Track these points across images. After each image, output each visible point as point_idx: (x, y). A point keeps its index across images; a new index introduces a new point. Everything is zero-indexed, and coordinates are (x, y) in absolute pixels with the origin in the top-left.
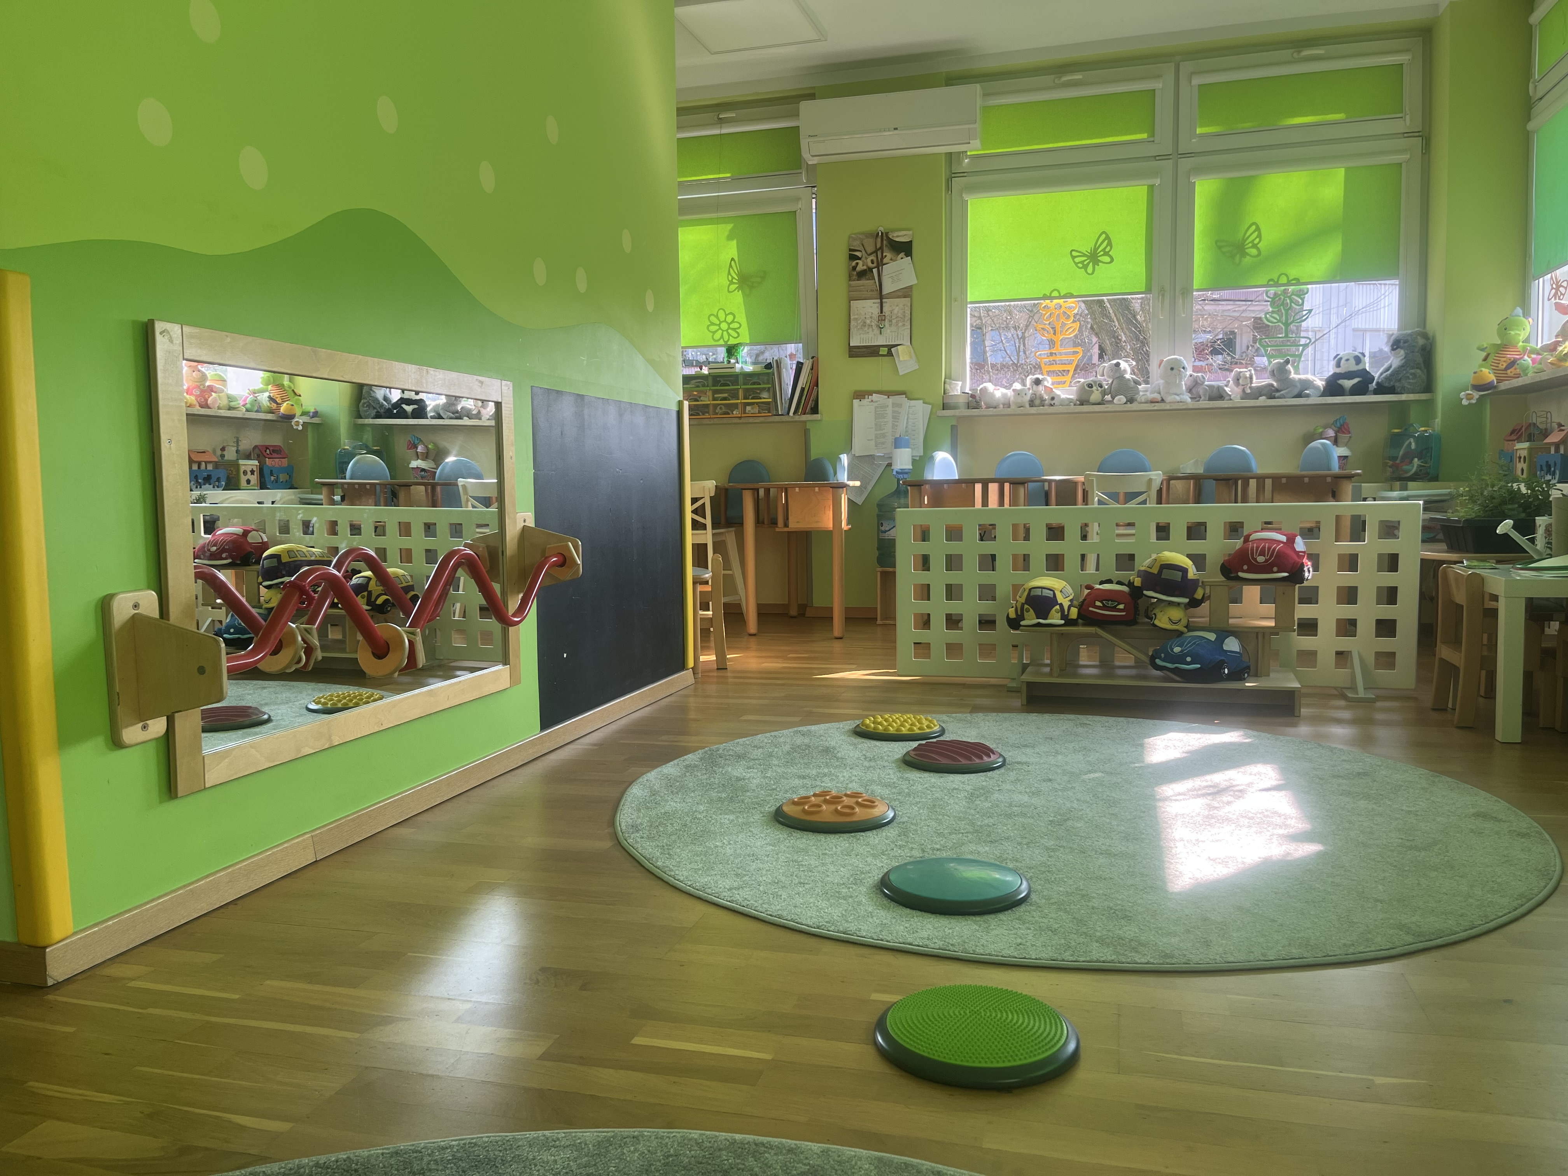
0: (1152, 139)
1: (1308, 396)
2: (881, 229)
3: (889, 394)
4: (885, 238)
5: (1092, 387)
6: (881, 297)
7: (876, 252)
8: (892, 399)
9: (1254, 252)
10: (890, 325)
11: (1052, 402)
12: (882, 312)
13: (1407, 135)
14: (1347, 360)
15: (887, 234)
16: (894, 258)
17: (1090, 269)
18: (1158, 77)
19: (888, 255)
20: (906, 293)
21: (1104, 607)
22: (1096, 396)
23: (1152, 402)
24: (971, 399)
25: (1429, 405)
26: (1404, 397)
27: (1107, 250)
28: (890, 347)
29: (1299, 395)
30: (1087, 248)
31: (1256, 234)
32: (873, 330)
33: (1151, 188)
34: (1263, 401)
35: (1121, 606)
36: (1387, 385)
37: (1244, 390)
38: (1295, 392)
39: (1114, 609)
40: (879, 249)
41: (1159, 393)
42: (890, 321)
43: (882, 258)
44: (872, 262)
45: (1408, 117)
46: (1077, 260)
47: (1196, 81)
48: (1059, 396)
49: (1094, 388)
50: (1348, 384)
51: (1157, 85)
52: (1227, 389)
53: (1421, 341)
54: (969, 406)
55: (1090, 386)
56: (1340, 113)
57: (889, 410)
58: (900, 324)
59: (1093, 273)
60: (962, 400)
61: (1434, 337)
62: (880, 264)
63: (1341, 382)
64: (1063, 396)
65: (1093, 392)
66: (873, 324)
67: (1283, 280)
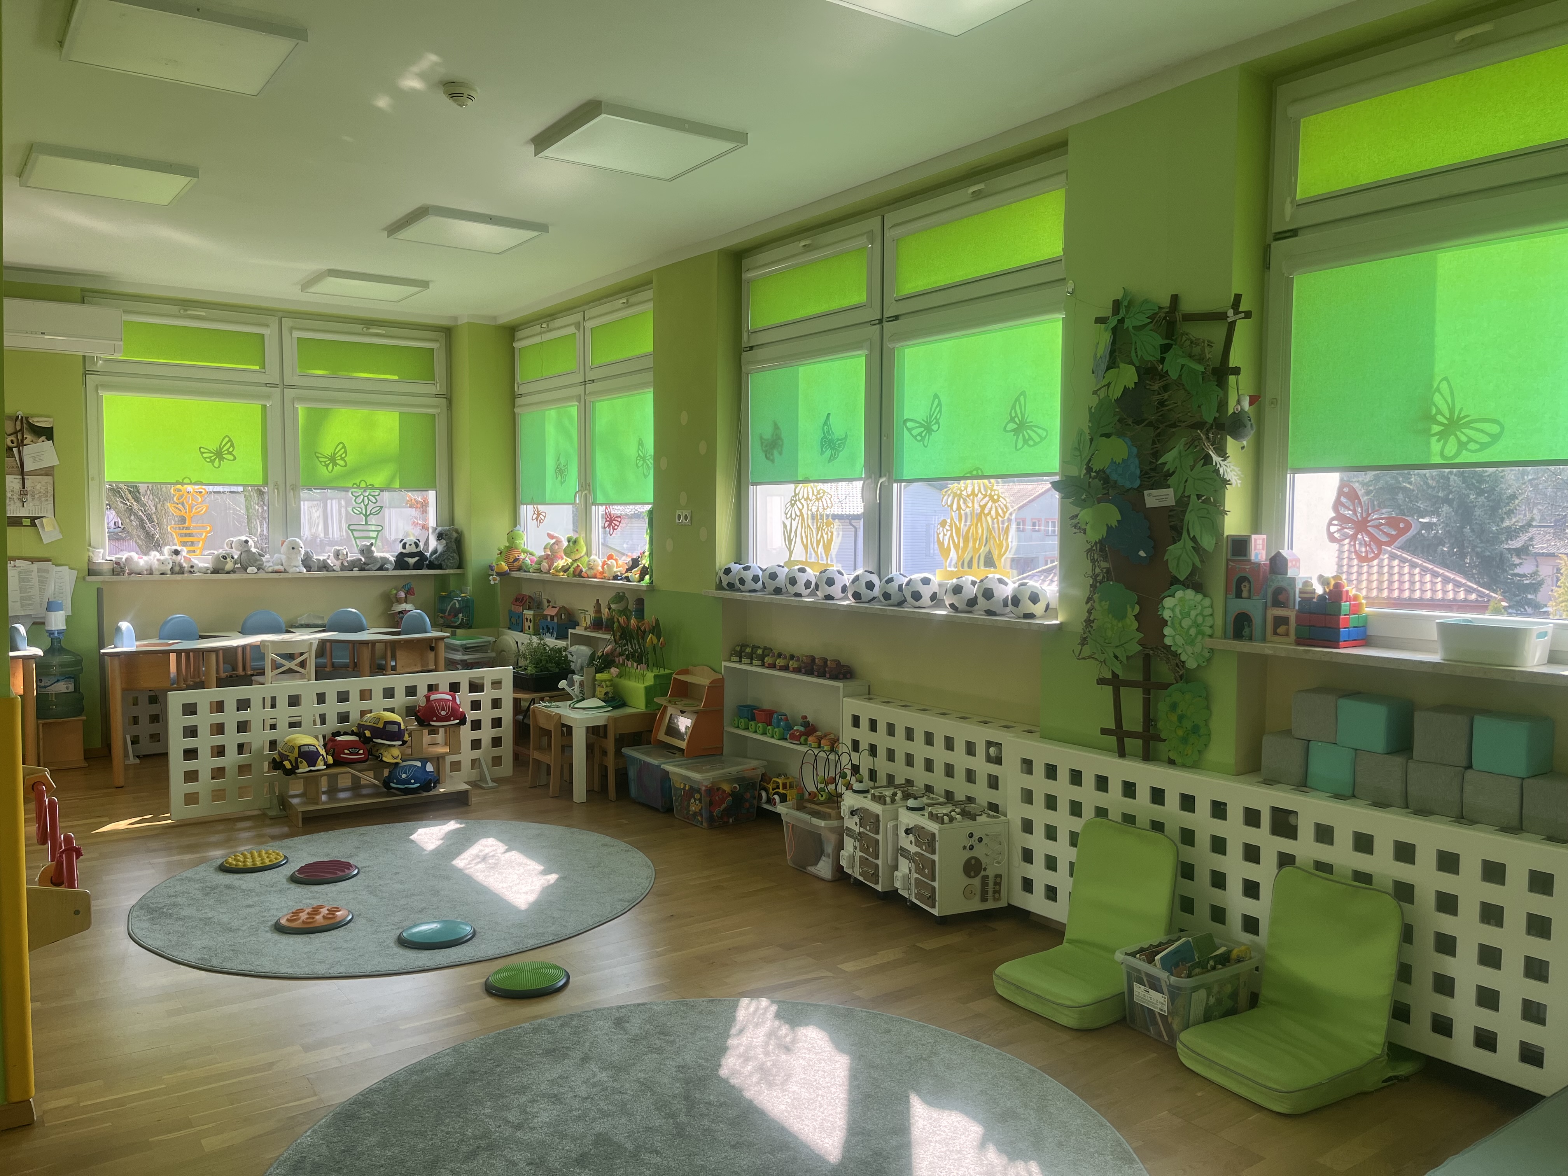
0: (263, 371)
1: (387, 569)
2: (19, 413)
3: (33, 560)
4: (25, 421)
5: (226, 559)
6: (22, 473)
7: (16, 433)
8: (36, 566)
9: (342, 463)
10: (33, 499)
11: (192, 570)
12: (24, 487)
13: (437, 396)
14: (410, 545)
15: (27, 418)
16: (34, 440)
17: (217, 463)
18: (267, 326)
19: (29, 437)
20: (48, 472)
21: (351, 754)
22: (229, 566)
23: (276, 572)
24: (115, 565)
25: (462, 577)
26: (447, 571)
27: (231, 449)
28: (33, 519)
29: (381, 568)
30: (214, 447)
31: (343, 450)
32: (15, 503)
33: (264, 407)
34: (356, 573)
35: (361, 752)
36: (436, 563)
37: (342, 563)
38: (378, 566)
39: (357, 754)
40: (19, 431)
41: (282, 565)
42: (33, 496)
43: (22, 440)
44: (12, 442)
45: (438, 385)
46: (205, 455)
47: (297, 334)
48: (197, 565)
49: (228, 560)
50: (412, 561)
51: (265, 331)
52: (329, 561)
53: (455, 535)
54: (114, 572)
55: (225, 558)
56: (394, 375)
57: (35, 575)
58: (43, 499)
59: (219, 467)
60: (107, 567)
61: (462, 532)
62: (21, 444)
63: (406, 559)
64: (201, 565)
65: (227, 562)
66: (15, 497)
67: (363, 485)
